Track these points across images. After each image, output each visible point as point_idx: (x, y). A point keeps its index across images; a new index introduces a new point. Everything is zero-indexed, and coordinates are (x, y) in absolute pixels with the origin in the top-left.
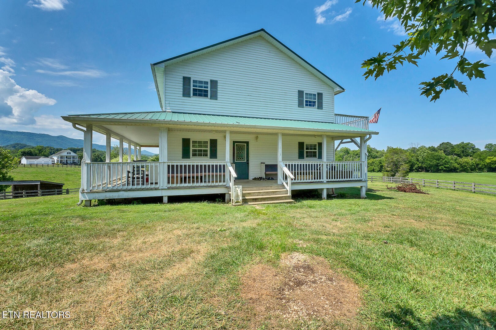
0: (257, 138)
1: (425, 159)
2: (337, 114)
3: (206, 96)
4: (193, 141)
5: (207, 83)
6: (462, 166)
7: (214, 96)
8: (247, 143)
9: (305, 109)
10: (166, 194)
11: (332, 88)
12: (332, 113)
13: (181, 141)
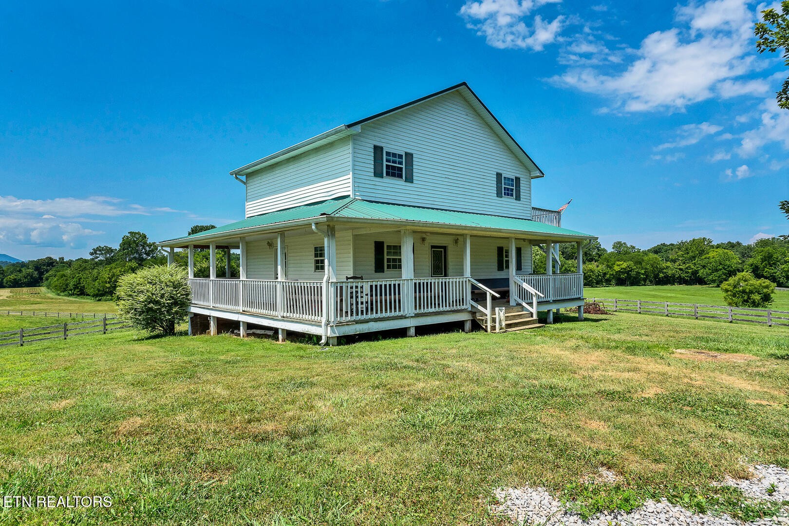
0: (456, 241)
1: (538, 265)
2: (535, 208)
3: (400, 176)
4: (387, 246)
5: (400, 156)
6: (586, 277)
7: (410, 179)
8: (445, 248)
9: (503, 199)
10: (411, 323)
11: (529, 171)
12: (529, 206)
13: (373, 245)
